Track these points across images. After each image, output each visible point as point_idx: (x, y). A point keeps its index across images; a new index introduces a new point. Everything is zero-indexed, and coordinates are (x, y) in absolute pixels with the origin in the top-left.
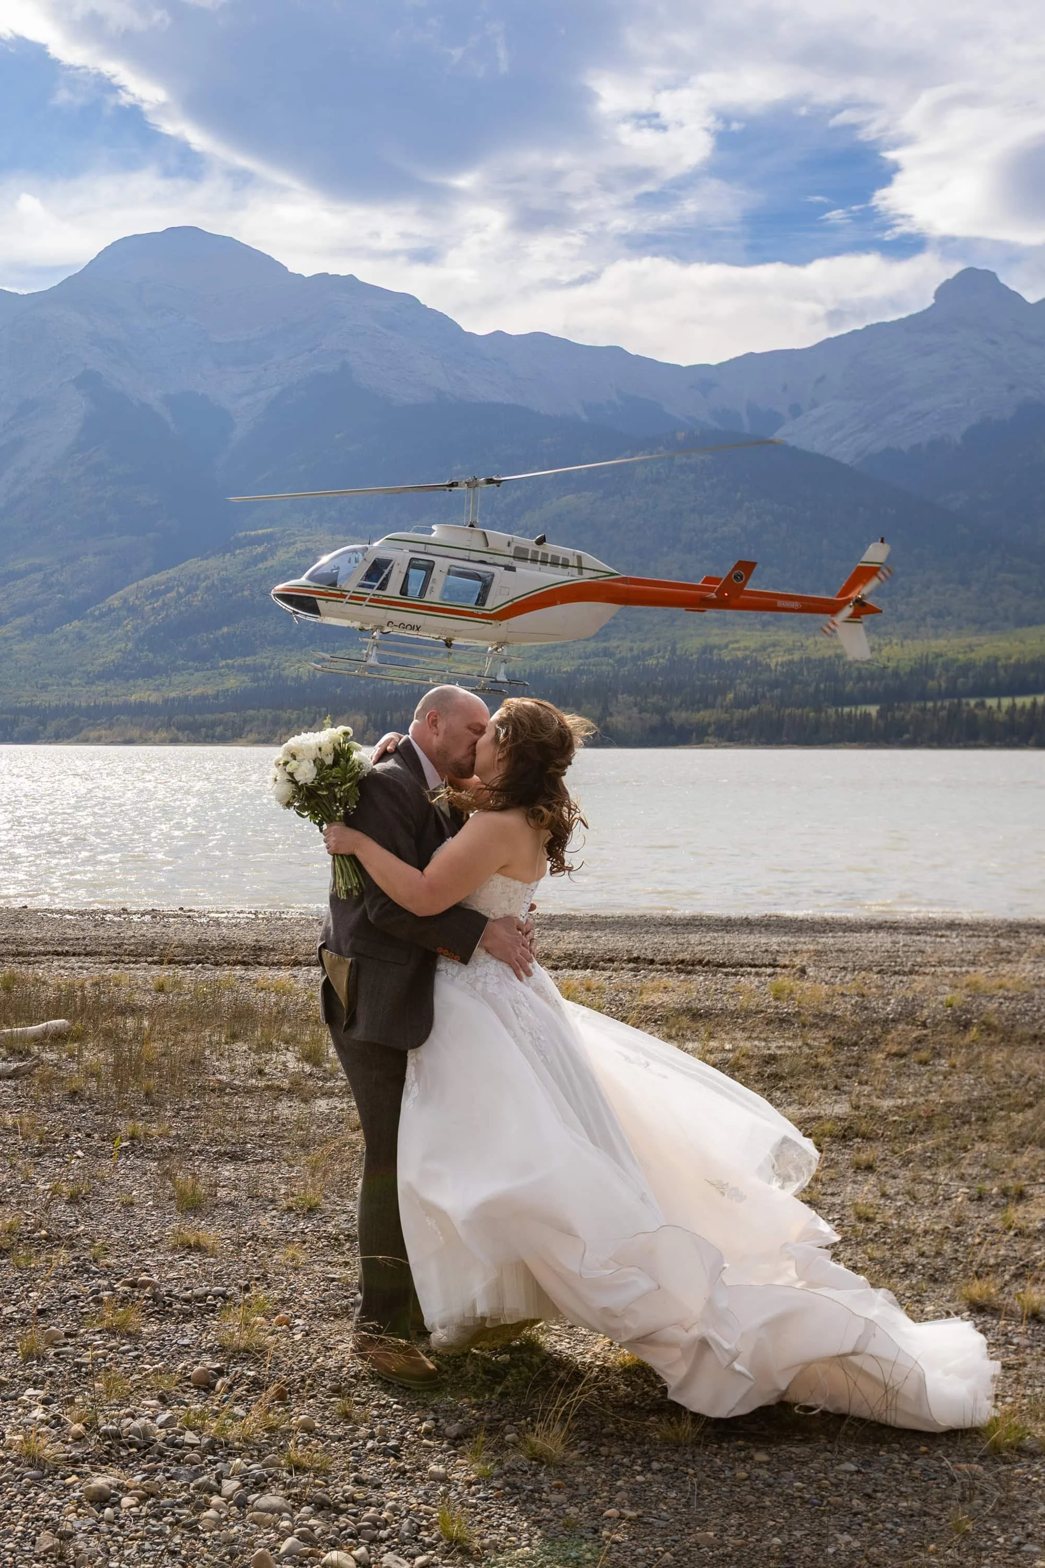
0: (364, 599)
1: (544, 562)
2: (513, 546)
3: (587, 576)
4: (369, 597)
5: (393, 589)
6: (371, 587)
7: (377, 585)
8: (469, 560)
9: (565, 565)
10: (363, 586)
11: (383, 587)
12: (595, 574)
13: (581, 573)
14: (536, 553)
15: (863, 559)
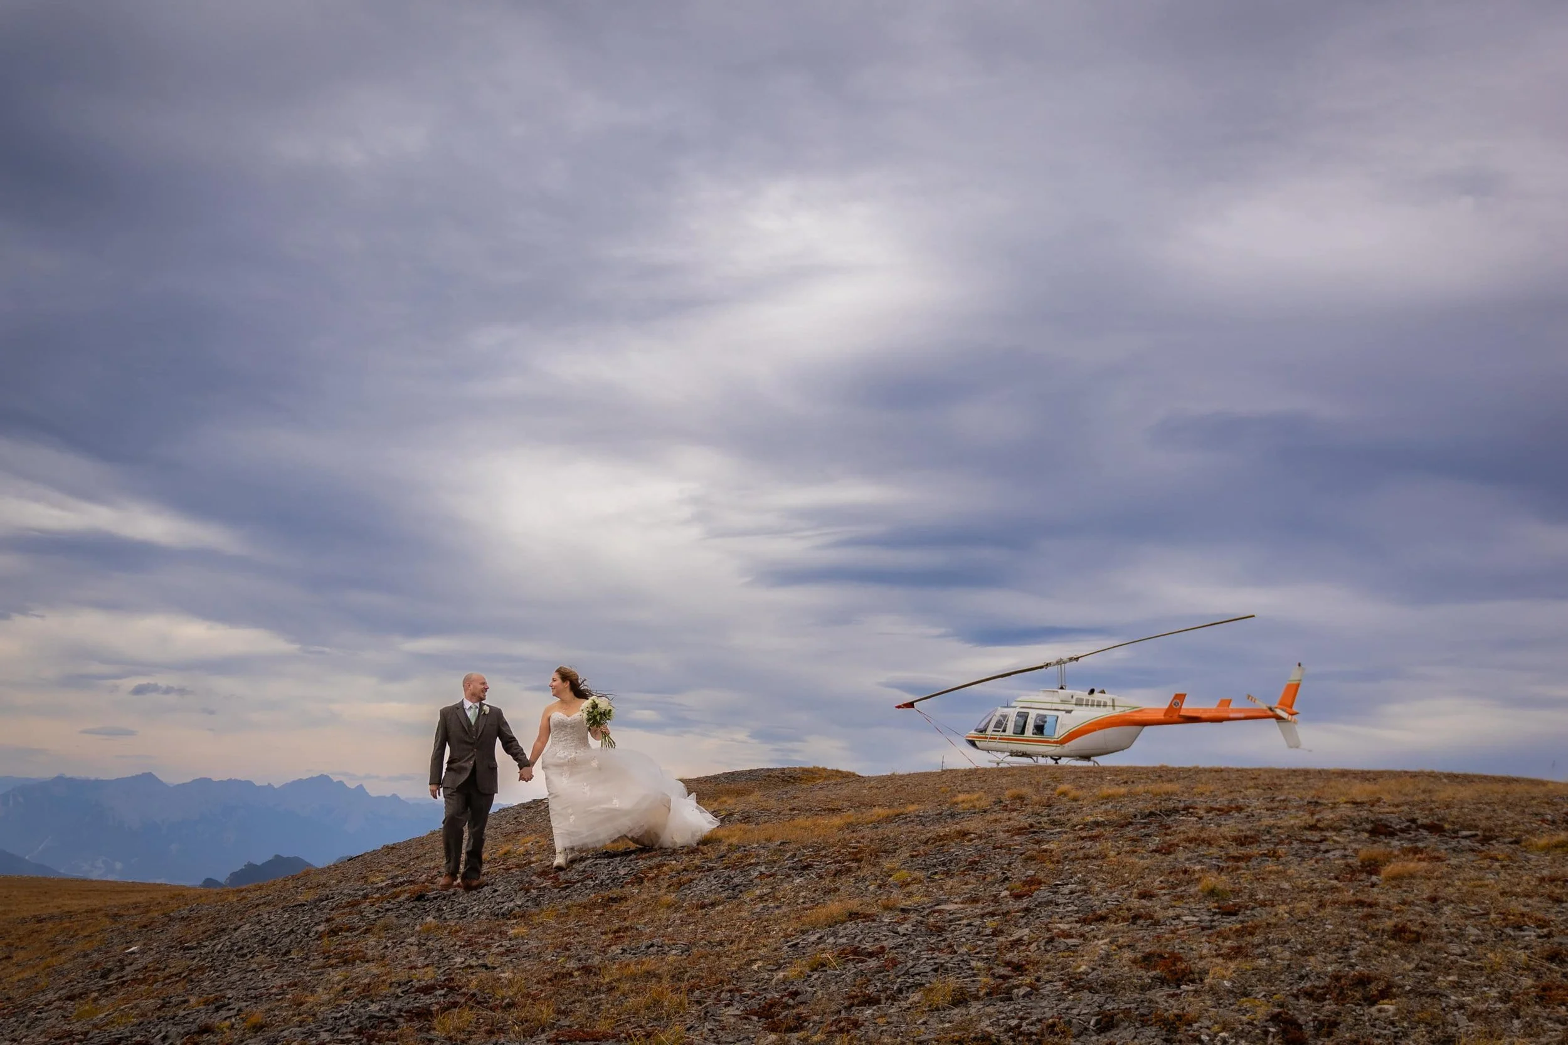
0: (996, 739)
1: (1093, 705)
2: (1075, 698)
3: (1118, 711)
4: (998, 737)
5: (1010, 731)
6: (999, 731)
7: (1001, 730)
8: (1051, 710)
9: (1105, 705)
10: (994, 731)
11: (1004, 731)
12: (1122, 709)
13: (1114, 709)
14: (1088, 700)
15: (1291, 679)
